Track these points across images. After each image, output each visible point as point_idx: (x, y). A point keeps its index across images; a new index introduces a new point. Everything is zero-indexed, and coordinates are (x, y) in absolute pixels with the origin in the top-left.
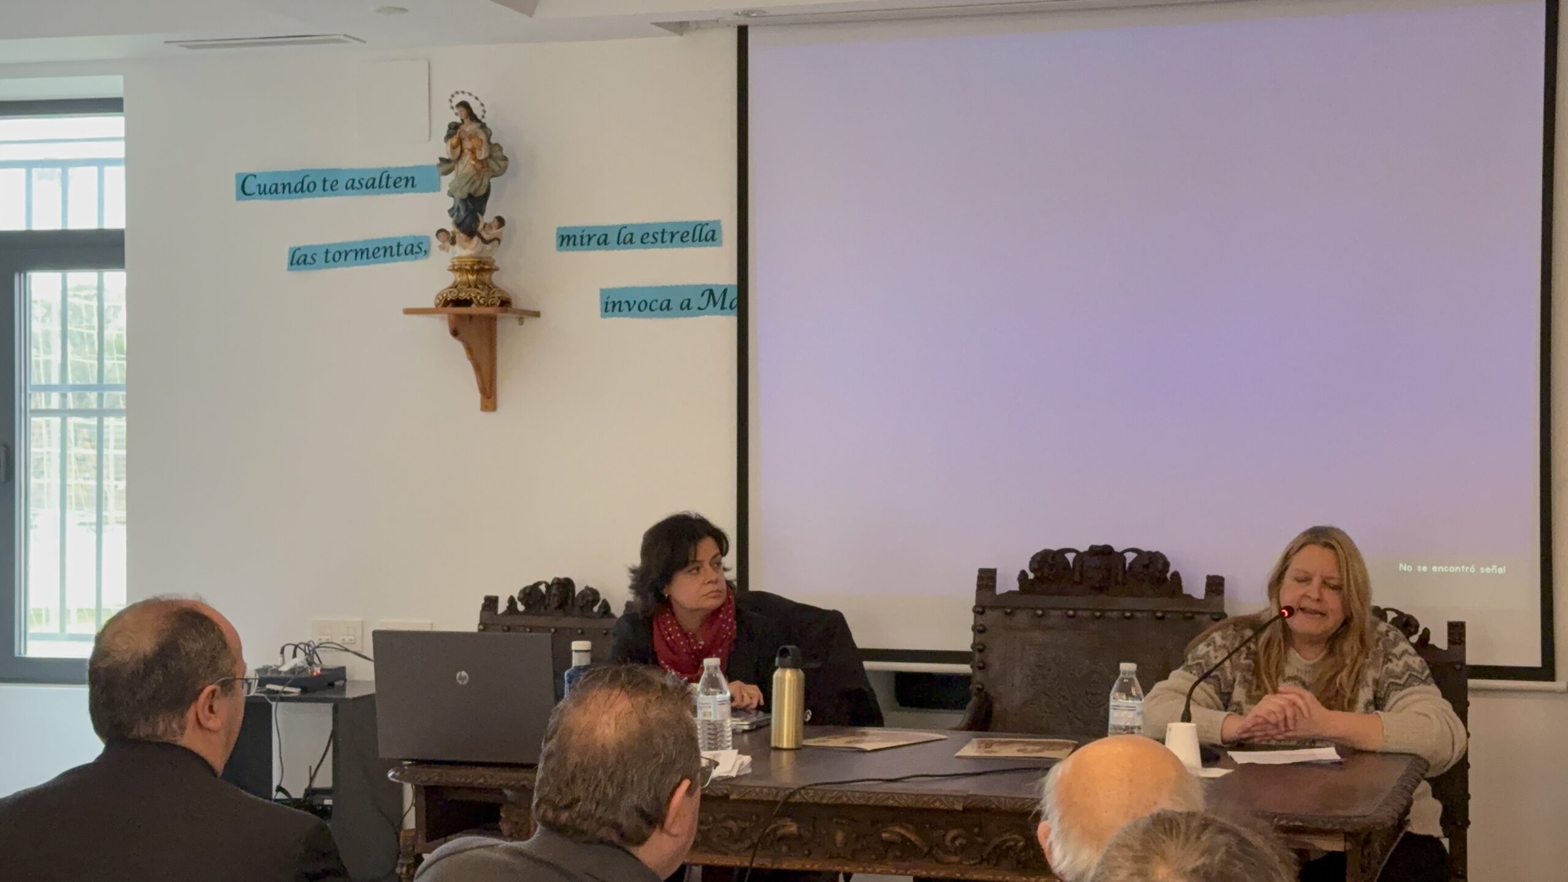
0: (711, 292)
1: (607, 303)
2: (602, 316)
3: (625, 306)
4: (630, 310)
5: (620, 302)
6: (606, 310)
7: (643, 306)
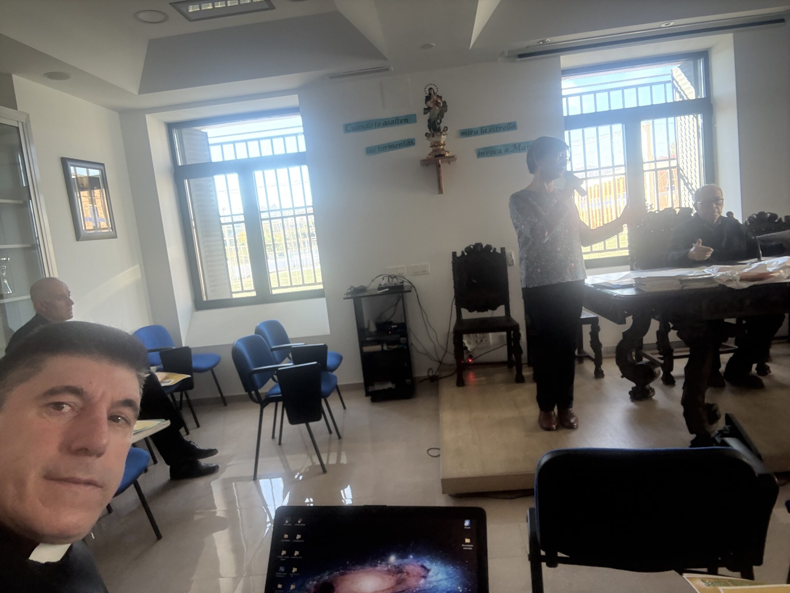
0: (515, 145)
1: (479, 153)
2: (478, 158)
3: (485, 154)
4: (487, 154)
5: (484, 153)
6: (479, 156)
7: (492, 152)
